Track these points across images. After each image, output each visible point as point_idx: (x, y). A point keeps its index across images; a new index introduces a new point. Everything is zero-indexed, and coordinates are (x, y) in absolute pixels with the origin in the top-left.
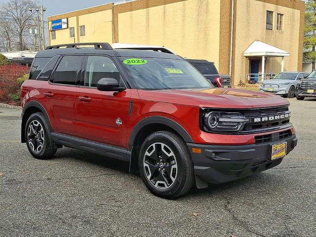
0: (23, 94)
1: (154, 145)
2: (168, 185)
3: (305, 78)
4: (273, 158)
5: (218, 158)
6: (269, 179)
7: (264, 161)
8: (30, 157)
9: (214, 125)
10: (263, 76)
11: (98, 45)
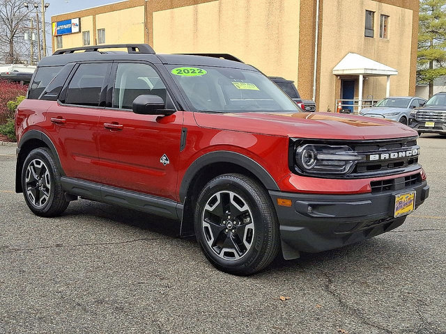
0: (19, 121)
1: (218, 195)
2: (241, 254)
3: (422, 105)
4: (397, 214)
5: (317, 214)
6: (385, 247)
7: (383, 220)
8: (29, 214)
9: (311, 165)
10: (360, 103)
11: (132, 48)
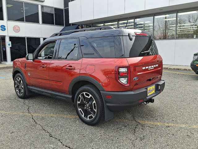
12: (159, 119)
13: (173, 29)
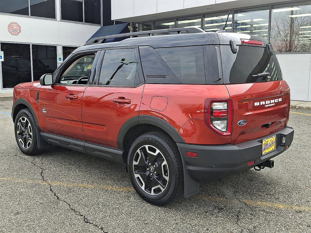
12: (281, 199)
13: (304, 34)
